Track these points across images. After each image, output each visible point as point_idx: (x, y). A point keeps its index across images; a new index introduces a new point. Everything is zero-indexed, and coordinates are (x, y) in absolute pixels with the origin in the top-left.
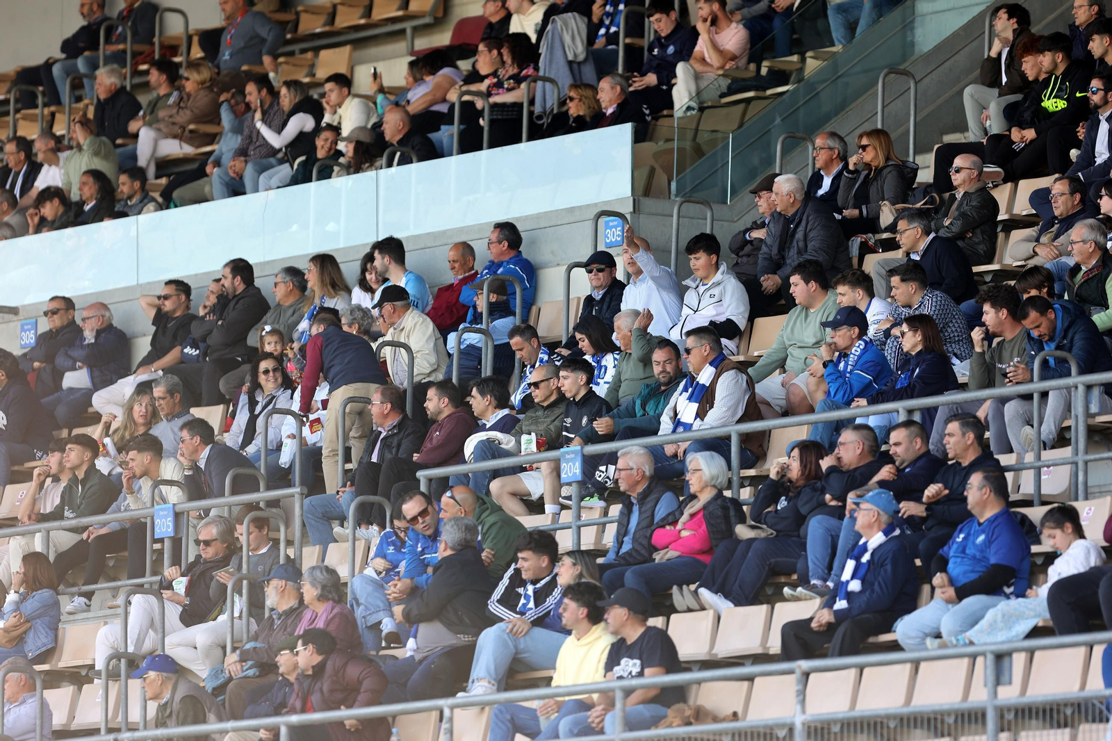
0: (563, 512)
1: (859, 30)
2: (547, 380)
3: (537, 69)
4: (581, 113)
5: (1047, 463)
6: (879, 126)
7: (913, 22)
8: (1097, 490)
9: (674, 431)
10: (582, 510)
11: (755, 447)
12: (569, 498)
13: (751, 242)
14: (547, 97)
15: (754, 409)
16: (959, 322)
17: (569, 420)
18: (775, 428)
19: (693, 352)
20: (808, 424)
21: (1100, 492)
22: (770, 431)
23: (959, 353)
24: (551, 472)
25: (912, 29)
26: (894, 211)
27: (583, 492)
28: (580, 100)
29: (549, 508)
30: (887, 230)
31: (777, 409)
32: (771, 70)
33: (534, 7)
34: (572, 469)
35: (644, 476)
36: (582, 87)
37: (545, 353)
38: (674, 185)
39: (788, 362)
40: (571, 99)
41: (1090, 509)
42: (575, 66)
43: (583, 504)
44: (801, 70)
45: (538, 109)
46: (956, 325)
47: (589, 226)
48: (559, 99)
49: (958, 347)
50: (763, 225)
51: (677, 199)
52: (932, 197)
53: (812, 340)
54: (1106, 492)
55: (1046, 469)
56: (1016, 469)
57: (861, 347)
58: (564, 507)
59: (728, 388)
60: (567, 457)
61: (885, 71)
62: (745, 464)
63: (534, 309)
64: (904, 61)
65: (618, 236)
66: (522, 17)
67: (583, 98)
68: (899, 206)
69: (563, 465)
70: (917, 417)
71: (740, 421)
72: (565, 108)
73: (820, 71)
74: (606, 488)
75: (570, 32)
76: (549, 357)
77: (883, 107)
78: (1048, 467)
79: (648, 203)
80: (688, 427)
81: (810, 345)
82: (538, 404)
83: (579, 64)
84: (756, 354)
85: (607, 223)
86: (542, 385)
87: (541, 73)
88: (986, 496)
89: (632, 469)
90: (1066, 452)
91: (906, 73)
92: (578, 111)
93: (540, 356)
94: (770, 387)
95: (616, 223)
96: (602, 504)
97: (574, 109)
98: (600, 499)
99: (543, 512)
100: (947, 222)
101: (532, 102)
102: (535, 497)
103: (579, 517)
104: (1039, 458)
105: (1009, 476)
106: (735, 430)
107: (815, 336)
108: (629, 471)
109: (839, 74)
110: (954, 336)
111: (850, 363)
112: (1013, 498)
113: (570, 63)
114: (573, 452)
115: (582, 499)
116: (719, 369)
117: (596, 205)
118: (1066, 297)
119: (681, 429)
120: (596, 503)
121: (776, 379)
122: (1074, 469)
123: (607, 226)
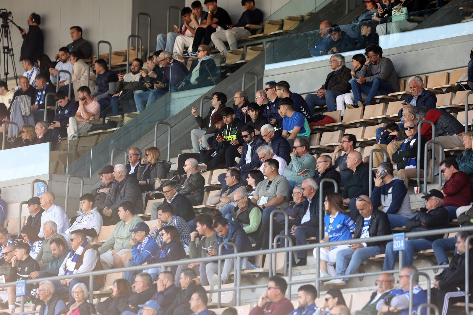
0: (17, 308)
1: (147, 105)
2: (11, 252)
3: (9, 118)
4: (28, 138)
5: (223, 290)
6: (155, 146)
7: (170, 102)
8: (244, 302)
9: (65, 274)
10: (25, 308)
11: (100, 281)
12: (19, 302)
13: (99, 194)
14: (13, 131)
15: (100, 265)
16: (187, 229)
17: (20, 268)
18: (109, 273)
19: (74, 241)
20: (122, 272)
21: (246, 303)
22: (106, 275)
23: (187, 242)
24: (12, 291)
25: (170, 105)
26: (161, 182)
27: (26, 300)
28: (27, 132)
29: (11, 306)
30: (157, 190)
31: (110, 265)
32: (109, 121)
33: (8, 93)
34: (21, 290)
35: (50, 293)
36: (28, 127)
37: (11, 240)
38: (67, 169)
39: (115, 245)
40: (24, 132)
41: (241, 310)
42: (25, 118)
43: (25, 305)
44: (122, 121)
45: (9, 135)
46: (186, 231)
47: (30, 186)
48: (18, 131)
49: (187, 240)
50: (104, 187)
51: (68, 175)
52: (177, 176)
53: (126, 236)
54: (248, 302)
55: (223, 292)
56: (211, 292)
57: (147, 240)
58: (17, 306)
59: (88, 256)
60: (19, 284)
61: (158, 122)
62: (95, 289)
63: (6, 221)
64: (166, 118)
65: (43, 190)
66: (3, 97)
67: (28, 132)
68: (163, 180)
69: (17, 288)
70: (169, 269)
71: (94, 270)
72: (21, 136)
73: (130, 122)
74: (35, 298)
75: (24, 103)
76: (12, 242)
77: (157, 138)
78: (224, 291)
79: (55, 176)
80: (71, 273)
81: (125, 238)
82: (7, 262)
83: (27, 117)
84: (101, 242)
85: (38, 185)
86: (9, 254)
87: (11, 120)
88: (199, 303)
89: (45, 290)
90: (231, 285)
91: (167, 124)
92: (26, 136)
93: (9, 241)
94: (107, 256)
95: (42, 185)
96: (33, 305)
97: (24, 136)
98: (33, 303)
99: (7, 308)
100: (183, 187)
101: (7, 132)
102: (5, 301)
103: (23, 310)
104: (220, 287)
105: (208, 295)
106: (91, 274)
107: (127, 234)
108: (44, 291)
109: (138, 123)
110: (185, 235)
111: (142, 247)
112: (209, 304)
113: (23, 116)
114: (21, 283)
115: (25, 303)
116: (85, 248)
117: (33, 177)
118: (233, 220)
119: (68, 274)
120: (31, 305)
121: (110, 252)
122: (235, 293)
123: (38, 186)
